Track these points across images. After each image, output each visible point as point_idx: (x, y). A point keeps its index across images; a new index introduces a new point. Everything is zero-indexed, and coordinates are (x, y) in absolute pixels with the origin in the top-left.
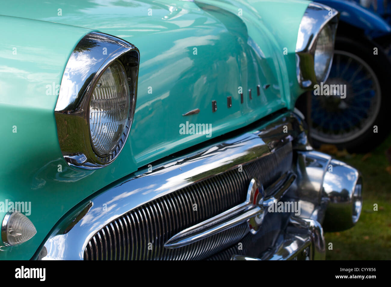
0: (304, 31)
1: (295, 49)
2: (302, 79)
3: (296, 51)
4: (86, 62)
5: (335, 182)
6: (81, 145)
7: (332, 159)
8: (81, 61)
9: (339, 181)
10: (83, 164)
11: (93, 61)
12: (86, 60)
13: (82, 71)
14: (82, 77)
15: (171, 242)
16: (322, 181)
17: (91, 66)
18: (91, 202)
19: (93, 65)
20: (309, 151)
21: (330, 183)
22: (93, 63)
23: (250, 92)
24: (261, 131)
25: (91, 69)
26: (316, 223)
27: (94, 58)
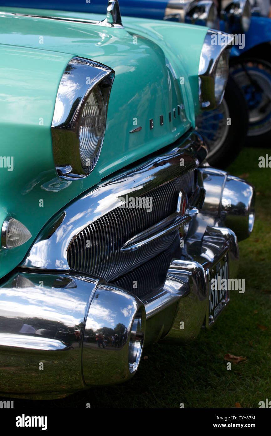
0: (204, 56)
1: (198, 73)
2: (202, 100)
3: (199, 74)
4: (72, 87)
5: (232, 197)
6: (70, 157)
7: (227, 175)
8: (66, 87)
9: (236, 196)
10: (66, 175)
11: (77, 86)
12: (72, 85)
13: (69, 96)
14: (69, 101)
15: (126, 247)
16: (221, 196)
17: (75, 91)
18: (64, 212)
19: (78, 89)
20: (206, 167)
21: (228, 198)
22: (78, 87)
23: (175, 111)
24: (179, 147)
25: (76, 94)
26: (230, 231)
27: (78, 84)
